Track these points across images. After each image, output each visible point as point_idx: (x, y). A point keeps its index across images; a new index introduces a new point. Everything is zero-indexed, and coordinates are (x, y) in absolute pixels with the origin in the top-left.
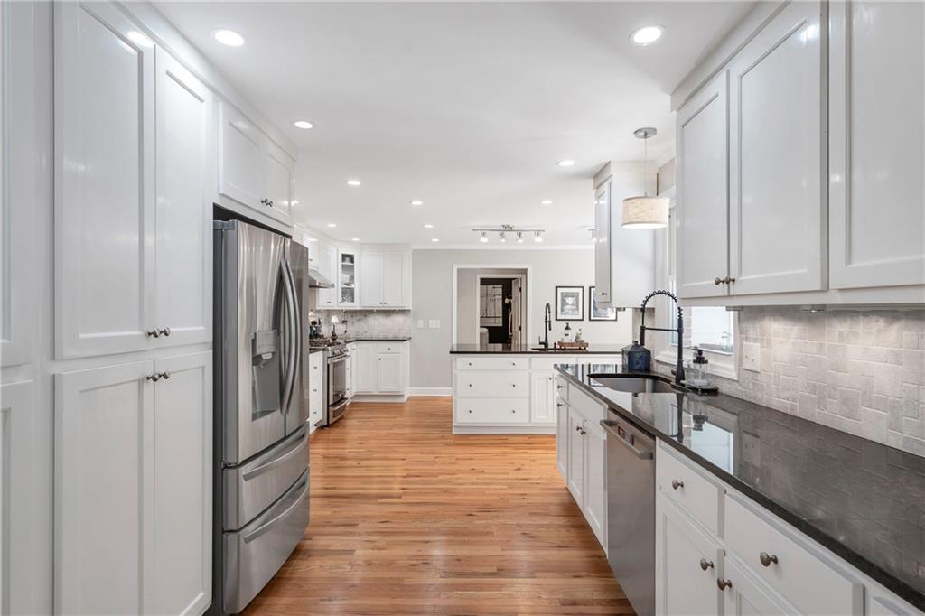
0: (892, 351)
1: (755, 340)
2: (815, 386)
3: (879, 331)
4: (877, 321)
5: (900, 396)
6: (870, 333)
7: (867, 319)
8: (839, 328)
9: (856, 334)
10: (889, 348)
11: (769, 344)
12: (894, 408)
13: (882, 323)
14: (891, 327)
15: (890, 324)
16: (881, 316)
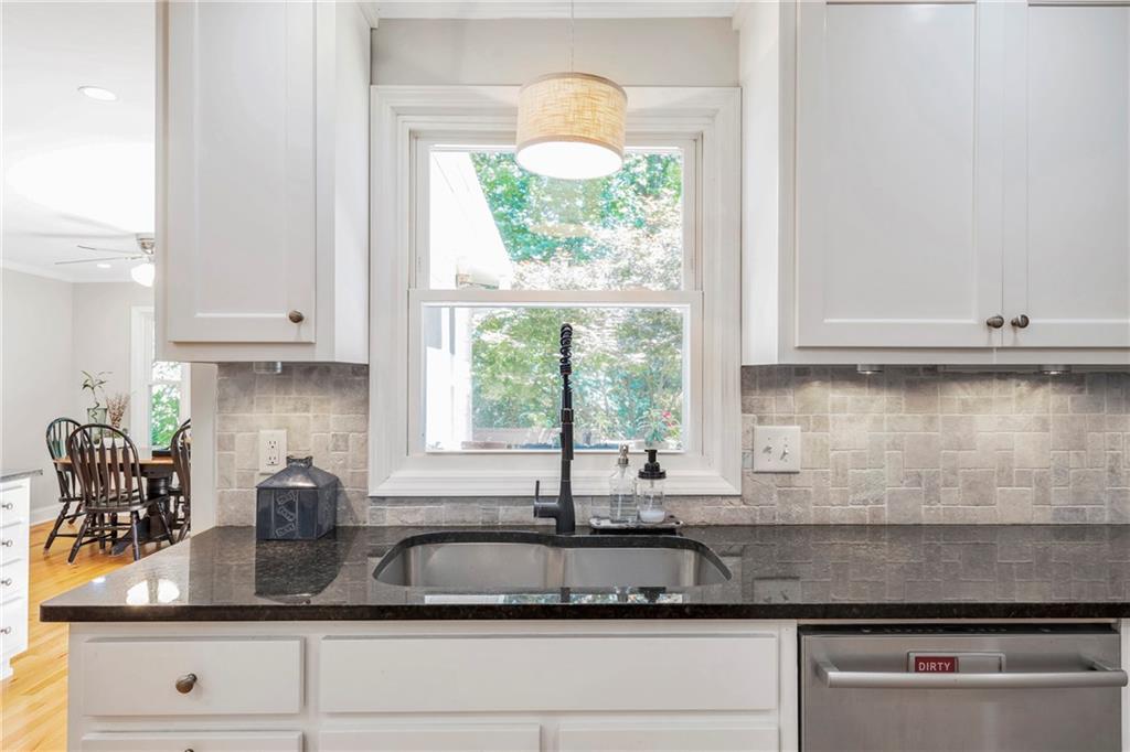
0: (1038, 418)
1: (788, 421)
2: (919, 476)
3: (1021, 396)
4: (1018, 385)
5: (1048, 465)
6: (1009, 399)
7: (1003, 383)
8: (960, 394)
9: (988, 402)
10: (1035, 415)
11: (821, 423)
12: (1040, 481)
13: (1024, 387)
14: (1037, 391)
15: (1036, 386)
16: (1023, 379)
